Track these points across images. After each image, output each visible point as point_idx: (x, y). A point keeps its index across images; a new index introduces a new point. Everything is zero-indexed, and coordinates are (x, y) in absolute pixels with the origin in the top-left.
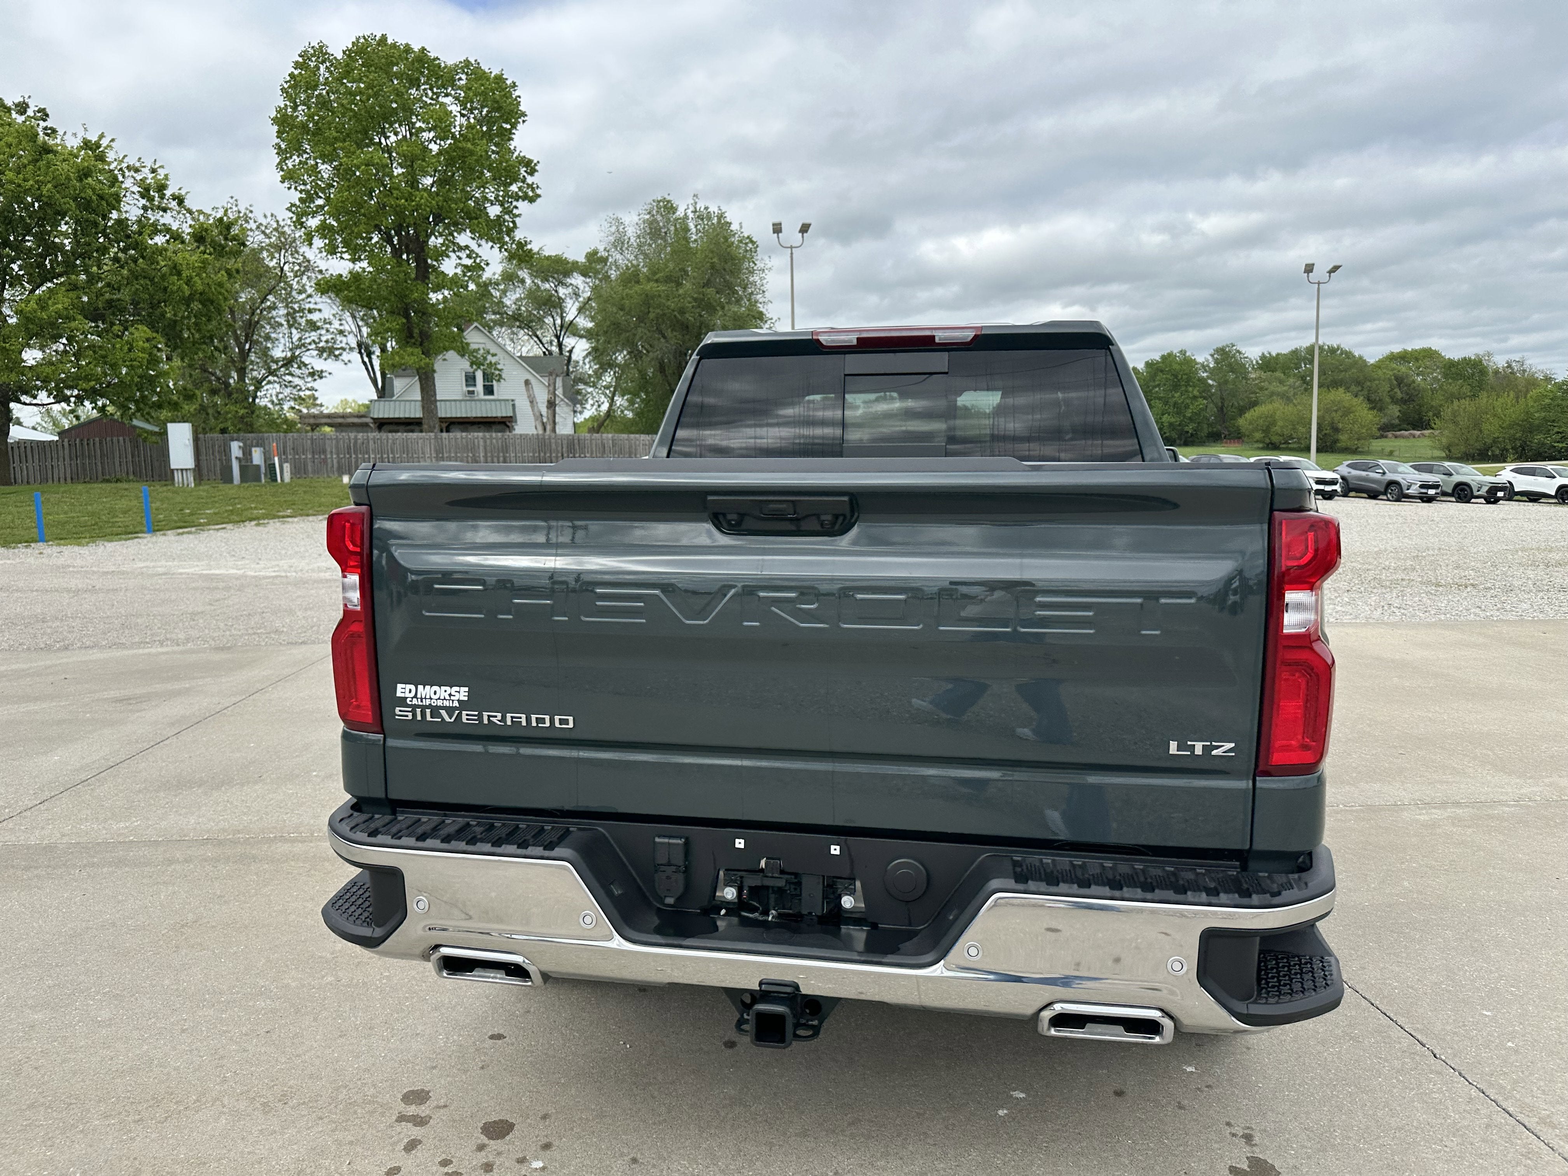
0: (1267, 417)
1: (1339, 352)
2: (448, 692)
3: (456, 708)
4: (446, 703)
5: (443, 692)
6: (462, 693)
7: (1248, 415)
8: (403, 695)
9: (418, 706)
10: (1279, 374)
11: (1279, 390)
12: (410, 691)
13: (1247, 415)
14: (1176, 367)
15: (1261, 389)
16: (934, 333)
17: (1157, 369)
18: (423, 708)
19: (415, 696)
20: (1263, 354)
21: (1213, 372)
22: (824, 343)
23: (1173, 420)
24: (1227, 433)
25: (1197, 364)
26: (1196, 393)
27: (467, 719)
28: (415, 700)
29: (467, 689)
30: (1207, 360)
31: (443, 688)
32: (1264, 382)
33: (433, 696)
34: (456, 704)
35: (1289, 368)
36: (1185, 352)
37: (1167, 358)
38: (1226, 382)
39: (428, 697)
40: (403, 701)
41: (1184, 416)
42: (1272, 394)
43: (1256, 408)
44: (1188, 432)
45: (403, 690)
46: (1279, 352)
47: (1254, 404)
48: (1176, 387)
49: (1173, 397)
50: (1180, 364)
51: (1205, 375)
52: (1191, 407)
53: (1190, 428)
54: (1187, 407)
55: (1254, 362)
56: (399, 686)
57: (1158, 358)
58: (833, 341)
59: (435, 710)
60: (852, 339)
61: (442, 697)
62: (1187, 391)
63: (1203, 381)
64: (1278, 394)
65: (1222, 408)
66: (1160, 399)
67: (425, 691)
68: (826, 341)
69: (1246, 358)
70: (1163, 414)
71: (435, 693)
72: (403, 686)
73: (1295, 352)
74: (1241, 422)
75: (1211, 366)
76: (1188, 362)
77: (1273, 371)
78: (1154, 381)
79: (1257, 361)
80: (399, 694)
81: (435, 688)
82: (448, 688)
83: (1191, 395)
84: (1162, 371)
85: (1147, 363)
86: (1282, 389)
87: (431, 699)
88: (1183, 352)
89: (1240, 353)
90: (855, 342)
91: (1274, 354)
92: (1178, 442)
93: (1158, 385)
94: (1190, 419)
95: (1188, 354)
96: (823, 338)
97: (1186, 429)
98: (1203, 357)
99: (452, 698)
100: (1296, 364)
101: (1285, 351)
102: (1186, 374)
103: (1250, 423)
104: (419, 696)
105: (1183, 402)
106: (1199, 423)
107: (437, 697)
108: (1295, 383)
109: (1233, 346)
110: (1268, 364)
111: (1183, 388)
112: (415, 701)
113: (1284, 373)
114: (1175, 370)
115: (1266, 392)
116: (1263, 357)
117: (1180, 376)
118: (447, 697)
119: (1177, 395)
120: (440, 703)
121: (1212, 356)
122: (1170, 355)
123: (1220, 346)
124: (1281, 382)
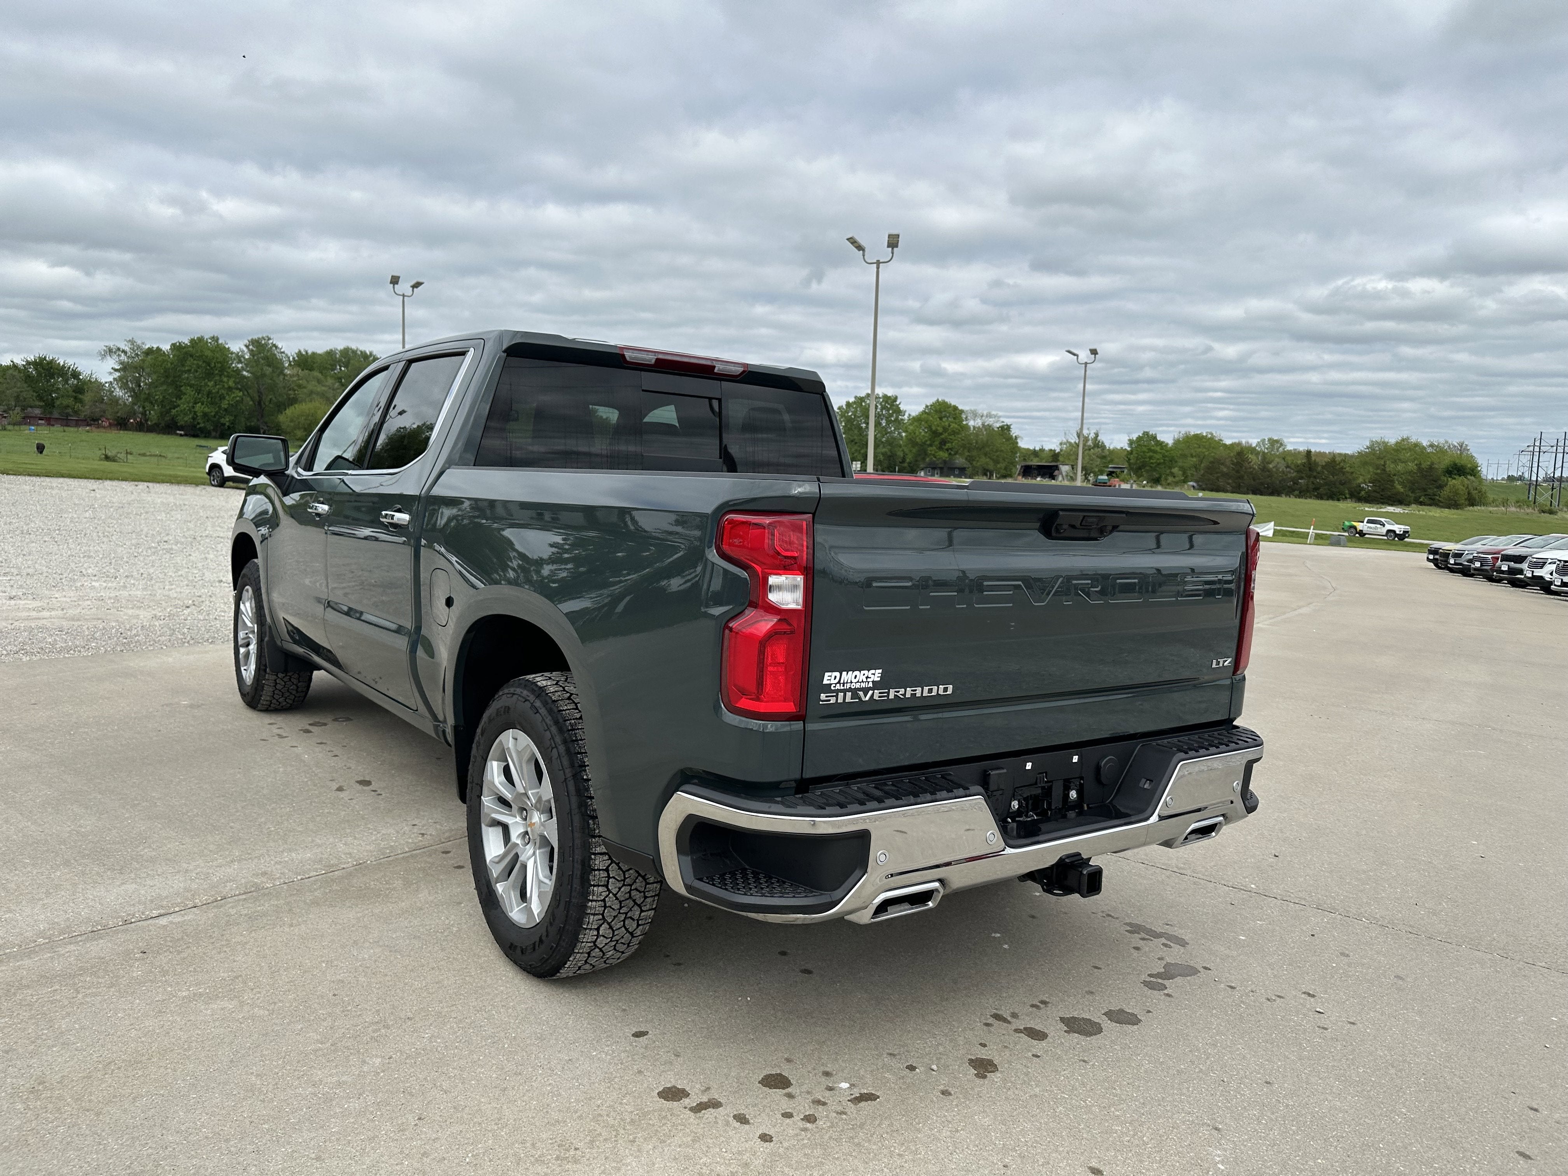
0: (308, 415)
1: (371, 358)
2: (866, 675)
3: (869, 689)
4: (863, 685)
5: (861, 675)
6: (876, 675)
7: (289, 412)
8: (828, 682)
9: (841, 691)
10: (316, 374)
11: (319, 389)
12: (835, 677)
13: (287, 411)
14: (208, 353)
15: (300, 386)
16: (714, 363)
17: (186, 353)
18: (844, 691)
19: (839, 682)
20: (300, 351)
21: (248, 363)
22: (628, 359)
23: (206, 410)
24: (265, 428)
25: (232, 353)
26: (231, 383)
27: (879, 697)
28: (838, 685)
29: (880, 671)
30: (243, 351)
31: (863, 672)
32: (302, 379)
33: (854, 681)
34: (871, 685)
35: (326, 368)
36: (218, 339)
37: (197, 343)
38: (264, 375)
39: (849, 681)
40: (827, 688)
41: (220, 407)
42: (311, 392)
43: (296, 406)
44: (224, 425)
45: (830, 678)
46: (315, 351)
47: (293, 401)
48: (209, 375)
49: (206, 385)
50: (213, 351)
51: (240, 366)
52: (227, 397)
53: (227, 420)
54: (222, 398)
55: (291, 359)
56: (827, 674)
57: (186, 341)
58: (635, 358)
59: (854, 692)
60: (651, 359)
61: (860, 681)
62: (221, 381)
63: (238, 371)
64: (318, 394)
65: (259, 403)
66: (191, 386)
67: (848, 676)
68: (630, 357)
69: (283, 352)
70: (196, 403)
71: (856, 677)
72: (830, 674)
73: (330, 353)
74: (281, 418)
75: (247, 357)
76: (223, 351)
77: (310, 370)
78: (183, 365)
79: (294, 358)
80: (825, 682)
81: (857, 673)
82: (866, 672)
83: (226, 386)
84: (191, 356)
85: (173, 345)
86: (320, 389)
87: (851, 682)
88: (215, 339)
89: (276, 347)
90: (653, 362)
91: (310, 352)
92: (213, 434)
93: (189, 371)
94: (226, 410)
95: (220, 342)
96: (628, 355)
97: (222, 420)
98: (237, 346)
99: (869, 680)
100: (331, 365)
101: (320, 351)
102: (220, 362)
103: (292, 421)
104: (842, 681)
105: (218, 392)
106: (236, 416)
107: (856, 680)
108: (333, 384)
109: (269, 339)
110: (305, 361)
111: (217, 378)
112: (838, 687)
113: (321, 373)
114: (207, 357)
115: (305, 390)
116: (299, 354)
117: (213, 365)
118: (865, 680)
119: (211, 384)
120: (858, 686)
121: (247, 346)
122: (201, 339)
123: (255, 337)
124: (319, 381)
